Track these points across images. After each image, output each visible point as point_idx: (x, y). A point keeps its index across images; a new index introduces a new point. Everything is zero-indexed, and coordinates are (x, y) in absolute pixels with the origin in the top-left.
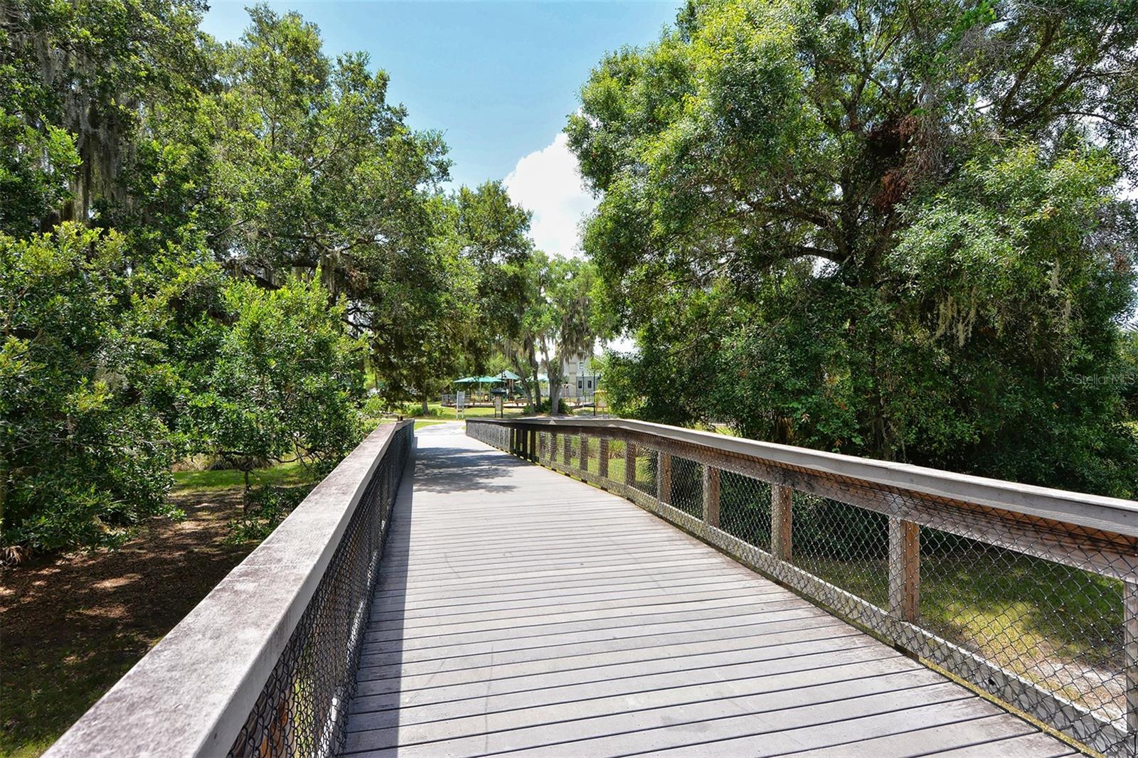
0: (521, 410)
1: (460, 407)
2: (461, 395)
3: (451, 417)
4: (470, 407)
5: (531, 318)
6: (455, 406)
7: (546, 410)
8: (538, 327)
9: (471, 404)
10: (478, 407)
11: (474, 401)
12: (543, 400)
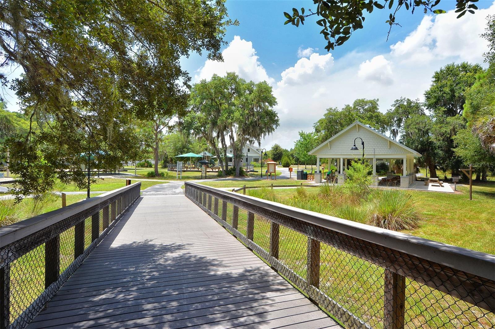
0: (217, 174)
1: (179, 171)
2: (180, 164)
3: (173, 178)
4: (184, 171)
5: (227, 114)
6: (176, 171)
7: (233, 174)
8: (232, 120)
9: (185, 169)
10: (189, 171)
11: (187, 168)
12: (229, 167)
